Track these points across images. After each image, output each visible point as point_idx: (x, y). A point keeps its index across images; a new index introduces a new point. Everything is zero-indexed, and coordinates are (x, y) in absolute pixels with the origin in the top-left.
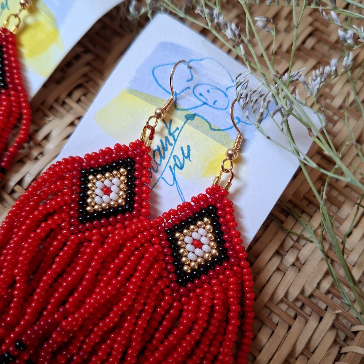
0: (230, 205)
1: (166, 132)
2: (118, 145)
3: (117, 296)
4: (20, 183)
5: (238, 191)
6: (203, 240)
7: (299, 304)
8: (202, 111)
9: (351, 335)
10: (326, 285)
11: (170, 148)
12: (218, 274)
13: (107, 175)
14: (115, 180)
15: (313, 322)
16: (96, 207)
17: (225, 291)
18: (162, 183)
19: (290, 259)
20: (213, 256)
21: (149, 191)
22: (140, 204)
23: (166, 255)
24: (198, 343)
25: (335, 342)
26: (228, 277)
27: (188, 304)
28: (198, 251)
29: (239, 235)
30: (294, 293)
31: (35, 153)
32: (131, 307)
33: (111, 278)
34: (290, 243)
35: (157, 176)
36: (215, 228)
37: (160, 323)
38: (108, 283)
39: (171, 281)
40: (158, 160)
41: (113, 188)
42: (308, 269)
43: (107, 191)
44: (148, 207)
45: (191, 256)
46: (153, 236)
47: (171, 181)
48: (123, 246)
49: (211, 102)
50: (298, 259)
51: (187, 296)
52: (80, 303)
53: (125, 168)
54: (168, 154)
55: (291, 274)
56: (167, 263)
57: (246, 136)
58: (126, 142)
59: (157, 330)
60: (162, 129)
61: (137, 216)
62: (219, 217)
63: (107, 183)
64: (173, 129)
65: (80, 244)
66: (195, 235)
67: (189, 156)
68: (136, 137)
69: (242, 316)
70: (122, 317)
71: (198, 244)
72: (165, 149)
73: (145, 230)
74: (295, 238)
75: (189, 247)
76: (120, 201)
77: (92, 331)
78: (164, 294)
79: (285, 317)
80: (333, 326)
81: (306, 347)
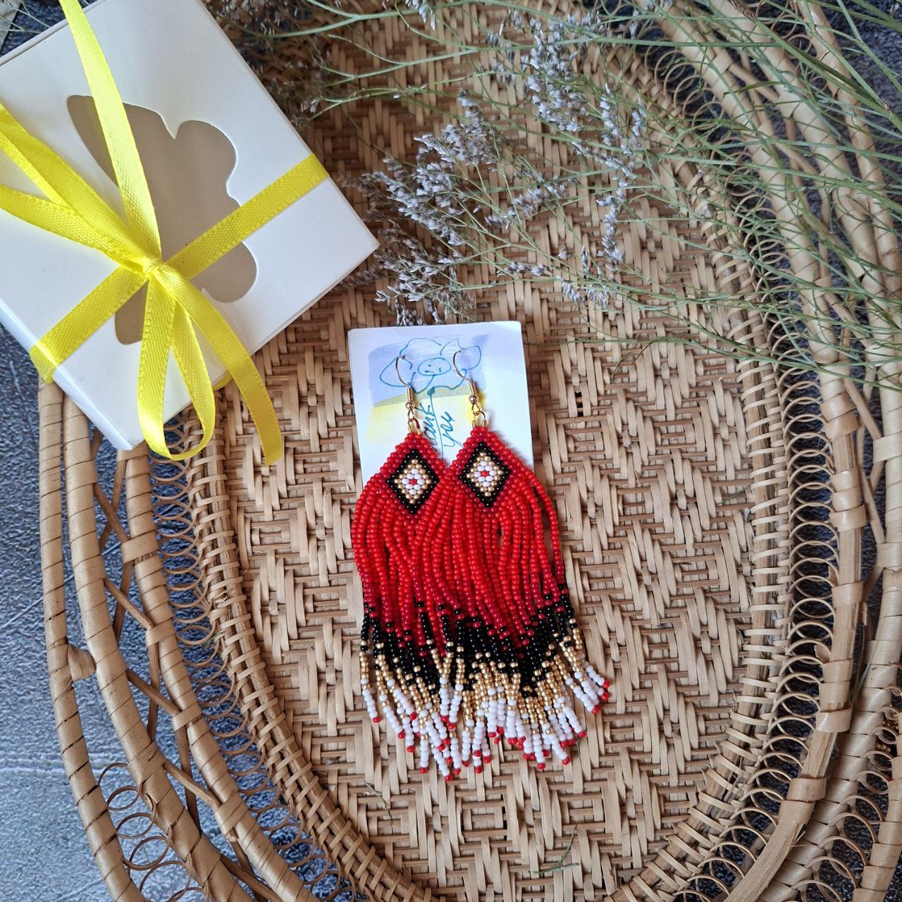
7: (694, 395)
9: (739, 386)
10: (701, 369)
15: (711, 399)
25: (734, 398)
30: (686, 392)
42: (682, 370)
50: (670, 369)
55: (674, 382)
79: (693, 410)
80: (725, 390)
81: (720, 416)
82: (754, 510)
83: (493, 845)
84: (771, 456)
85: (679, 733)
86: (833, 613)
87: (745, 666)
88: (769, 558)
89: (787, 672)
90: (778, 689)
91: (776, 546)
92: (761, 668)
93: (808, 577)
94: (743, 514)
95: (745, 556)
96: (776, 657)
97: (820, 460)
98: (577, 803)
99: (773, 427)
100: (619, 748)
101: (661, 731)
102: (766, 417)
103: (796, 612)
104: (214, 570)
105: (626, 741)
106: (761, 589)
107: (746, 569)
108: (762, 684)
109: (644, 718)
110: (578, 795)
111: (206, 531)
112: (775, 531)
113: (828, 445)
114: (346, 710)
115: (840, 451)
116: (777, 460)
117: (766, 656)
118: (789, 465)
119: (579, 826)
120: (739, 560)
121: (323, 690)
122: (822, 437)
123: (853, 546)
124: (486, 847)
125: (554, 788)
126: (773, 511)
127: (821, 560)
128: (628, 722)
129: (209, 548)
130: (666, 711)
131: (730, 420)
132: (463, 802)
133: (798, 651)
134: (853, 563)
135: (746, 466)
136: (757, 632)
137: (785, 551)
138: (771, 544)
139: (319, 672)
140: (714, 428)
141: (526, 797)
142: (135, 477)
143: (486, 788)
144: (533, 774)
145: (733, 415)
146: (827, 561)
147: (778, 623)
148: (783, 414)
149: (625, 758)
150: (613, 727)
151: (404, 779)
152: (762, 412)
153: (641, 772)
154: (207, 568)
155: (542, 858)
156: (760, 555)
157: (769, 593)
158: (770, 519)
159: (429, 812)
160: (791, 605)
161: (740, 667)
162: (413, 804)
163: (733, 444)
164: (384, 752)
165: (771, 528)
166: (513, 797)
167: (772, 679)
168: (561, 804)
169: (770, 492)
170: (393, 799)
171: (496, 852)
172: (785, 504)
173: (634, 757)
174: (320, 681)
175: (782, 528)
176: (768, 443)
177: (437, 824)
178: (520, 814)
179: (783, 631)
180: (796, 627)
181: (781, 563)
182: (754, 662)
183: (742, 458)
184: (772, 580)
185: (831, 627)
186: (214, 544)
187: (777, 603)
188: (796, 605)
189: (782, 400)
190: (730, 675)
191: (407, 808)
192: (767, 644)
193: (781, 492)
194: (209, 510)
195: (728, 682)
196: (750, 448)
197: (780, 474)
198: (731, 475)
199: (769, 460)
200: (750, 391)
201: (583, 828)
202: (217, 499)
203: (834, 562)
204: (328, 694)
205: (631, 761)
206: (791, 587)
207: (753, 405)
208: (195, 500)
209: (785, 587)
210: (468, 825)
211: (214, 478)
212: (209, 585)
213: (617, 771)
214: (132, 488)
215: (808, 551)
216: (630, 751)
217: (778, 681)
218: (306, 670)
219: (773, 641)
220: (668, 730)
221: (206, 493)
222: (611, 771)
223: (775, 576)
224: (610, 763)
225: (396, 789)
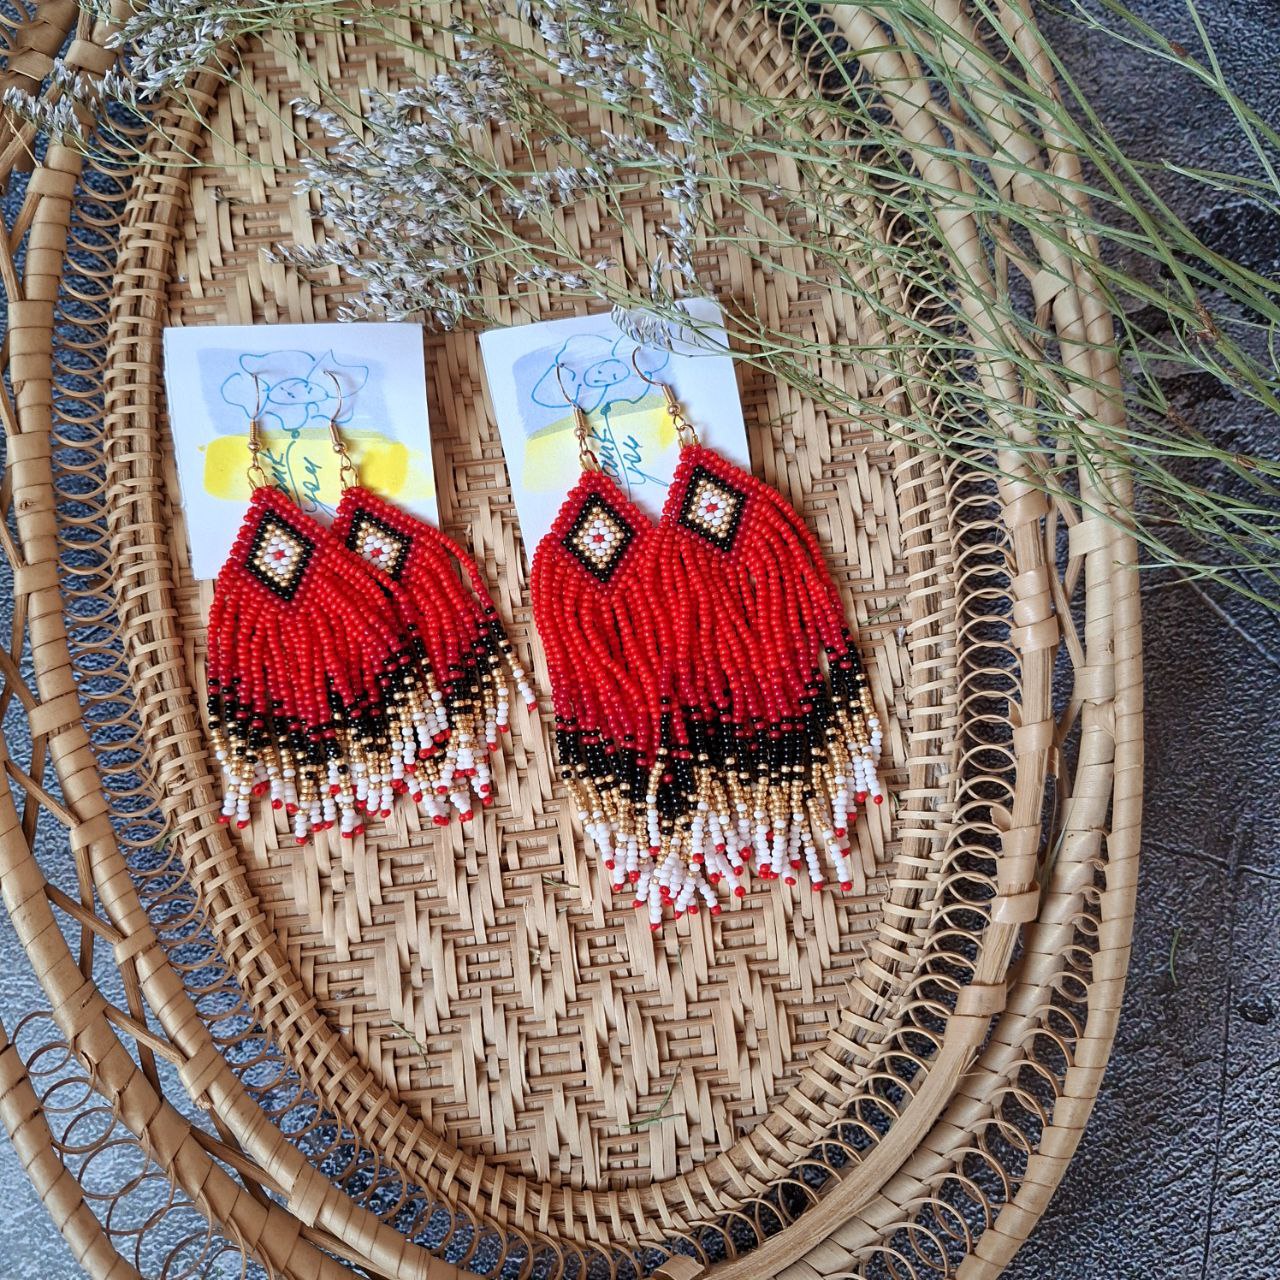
0: (711, 453)
1: (599, 443)
2: (570, 493)
3: (694, 605)
4: (513, 606)
5: (704, 435)
6: (714, 501)
7: (829, 474)
8: (611, 395)
9: (890, 459)
10: (837, 438)
11: (614, 453)
12: (749, 516)
13: (586, 525)
14: (597, 523)
15: (852, 480)
16: (605, 559)
17: (765, 522)
18: (635, 489)
19: (790, 445)
20: (734, 506)
21: (634, 506)
22: (637, 522)
23: (696, 541)
24: (781, 579)
25: (882, 477)
26: (759, 510)
27: (747, 559)
28: (718, 513)
29: (738, 470)
30: (817, 471)
31: (492, 570)
32: (710, 601)
33: (676, 596)
34: (778, 431)
35: (625, 486)
36: (715, 482)
37: (741, 592)
38: (678, 602)
39: (719, 556)
40: (612, 472)
41: (603, 531)
42: (811, 439)
43: (599, 538)
44: (645, 518)
45: (716, 522)
46: (673, 536)
47: (640, 479)
48: (658, 565)
49: (611, 380)
50: (796, 438)
51: (741, 553)
52: (672, 635)
53: (596, 505)
54: (616, 459)
55: (802, 457)
56: (703, 546)
57: (669, 381)
58: (574, 483)
59: (743, 600)
60: (592, 444)
61: (644, 533)
62: (709, 471)
63: (592, 532)
64: (601, 435)
65: (623, 599)
66: (704, 503)
67: (637, 445)
68: (579, 471)
69: (794, 529)
70: (712, 614)
71: (713, 508)
72: (611, 457)
73: (663, 537)
74: (779, 423)
75: (708, 517)
76: (619, 536)
77: (701, 644)
78: (723, 570)
79: (827, 495)
80: (870, 466)
81: (863, 502)
82: (910, 629)
83: (569, 1094)
84: (932, 554)
85: (814, 933)
86: (1015, 764)
87: (900, 840)
88: (930, 693)
89: (956, 845)
90: (943, 868)
91: (939, 677)
92: (921, 841)
93: (981, 717)
94: (896, 636)
95: (899, 692)
96: (939, 826)
97: (997, 558)
98: (679, 1032)
99: (934, 515)
100: (735, 956)
101: (790, 932)
102: (925, 500)
103: (967, 765)
104: (164, 743)
105: (743, 946)
106: (921, 736)
107: (901, 709)
108: (921, 863)
109: (767, 914)
110: (680, 1021)
111: (150, 689)
112: (938, 656)
113: (1007, 537)
114: (361, 926)
115: (1024, 545)
116: (941, 560)
117: (927, 825)
118: (956, 566)
119: (684, 1063)
120: (891, 698)
121: (328, 899)
122: (999, 526)
123: (1040, 672)
124: (558, 1097)
125: (647, 1013)
126: (935, 629)
127: (998, 694)
128: (746, 921)
129: (157, 713)
130: (795, 904)
131: (878, 507)
132: (528, 1039)
133: (970, 816)
134: (1040, 695)
135: (900, 570)
136: (915, 794)
137: (952, 683)
138: (932, 675)
139: (321, 876)
140: (856, 519)
141: (610, 1028)
142: (43, 616)
143: (558, 1018)
144: (619, 997)
145: (882, 500)
146: (1007, 694)
147: (943, 780)
148: (948, 496)
149: (742, 969)
150: (725, 929)
151: (446, 1013)
152: (920, 494)
153: (763, 986)
154: (154, 740)
155: (634, 1107)
156: (919, 689)
157: (930, 741)
158: (931, 641)
159: (481, 1056)
160: (959, 756)
161: (893, 840)
162: (458, 1045)
163: (882, 540)
164: (416, 978)
165: (932, 653)
166: (593, 1027)
167: (935, 855)
168: (658, 1034)
169: (931, 605)
170: (431, 1040)
171: (572, 1102)
172: (950, 620)
173: (755, 967)
174: (323, 888)
175: (947, 652)
176: (928, 536)
177: (493, 1069)
178: (603, 1050)
179: (950, 789)
180: (967, 785)
181: (945, 700)
182: (911, 834)
183: (894, 559)
184: (934, 723)
185: (1012, 782)
186: (163, 707)
187: (940, 753)
188: (967, 755)
189: (946, 477)
190: (880, 851)
191: (450, 1051)
192: (929, 810)
193: (945, 603)
194: (153, 659)
195: (877, 862)
196: (904, 545)
197: (943, 579)
198: (879, 582)
199: (929, 559)
200: (903, 466)
201: (689, 1065)
202: (163, 643)
203: (1017, 696)
204: (335, 904)
205: (751, 972)
206: (960, 731)
207: (907, 486)
208: (132, 646)
209: (951, 732)
210: (536, 1068)
211: (158, 614)
212: (159, 764)
213: (732, 987)
214: (38, 632)
215: (982, 682)
216: (749, 960)
217: (943, 858)
218: (302, 874)
219: (936, 804)
220: (798, 928)
221: (147, 634)
222: (723, 987)
223: (939, 718)
224: (722, 977)
225: (434, 1027)
